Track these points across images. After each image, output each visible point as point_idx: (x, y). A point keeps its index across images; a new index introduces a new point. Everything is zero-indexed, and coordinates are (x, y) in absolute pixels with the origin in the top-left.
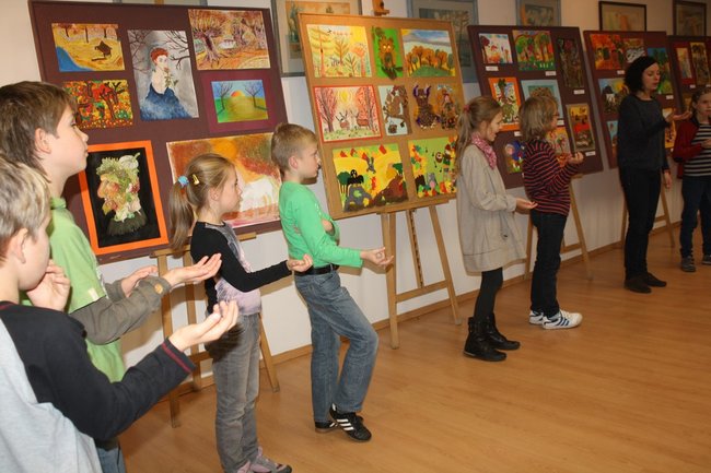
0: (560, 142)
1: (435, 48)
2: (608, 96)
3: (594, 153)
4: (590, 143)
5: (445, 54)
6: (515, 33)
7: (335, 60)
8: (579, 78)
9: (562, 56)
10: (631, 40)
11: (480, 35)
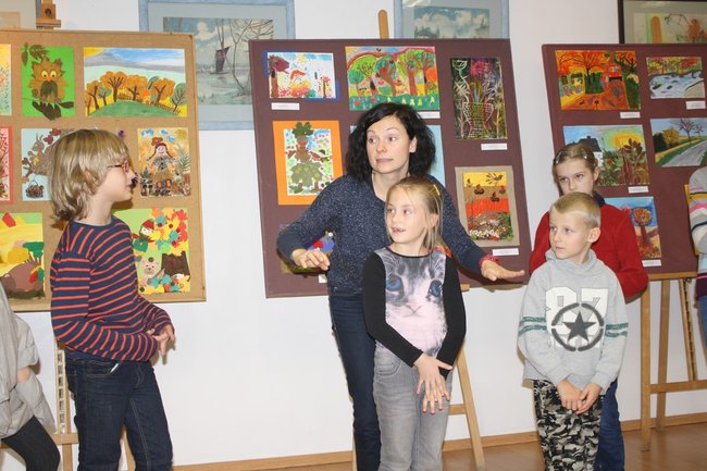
1: (149, 75)
3: (515, 251)
5: (171, 83)
6: (351, 52)
8: (497, 124)
9: (459, 87)
10: (666, 60)
11: (269, 54)
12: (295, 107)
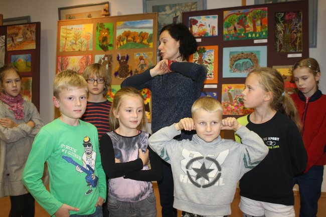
5: (147, 34)
7: (72, 43)
8: (297, 44)
9: (279, 27)
11: (190, 18)
12: (199, 40)
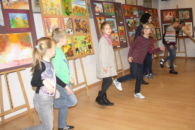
0: (117, 38)
1: (81, 6)
2: (129, 24)
3: (125, 41)
4: (125, 38)
6: (104, 3)
7: (50, 8)
8: (121, 18)
9: (117, 11)
10: (134, 8)
11: (94, 3)
12: (98, 14)
